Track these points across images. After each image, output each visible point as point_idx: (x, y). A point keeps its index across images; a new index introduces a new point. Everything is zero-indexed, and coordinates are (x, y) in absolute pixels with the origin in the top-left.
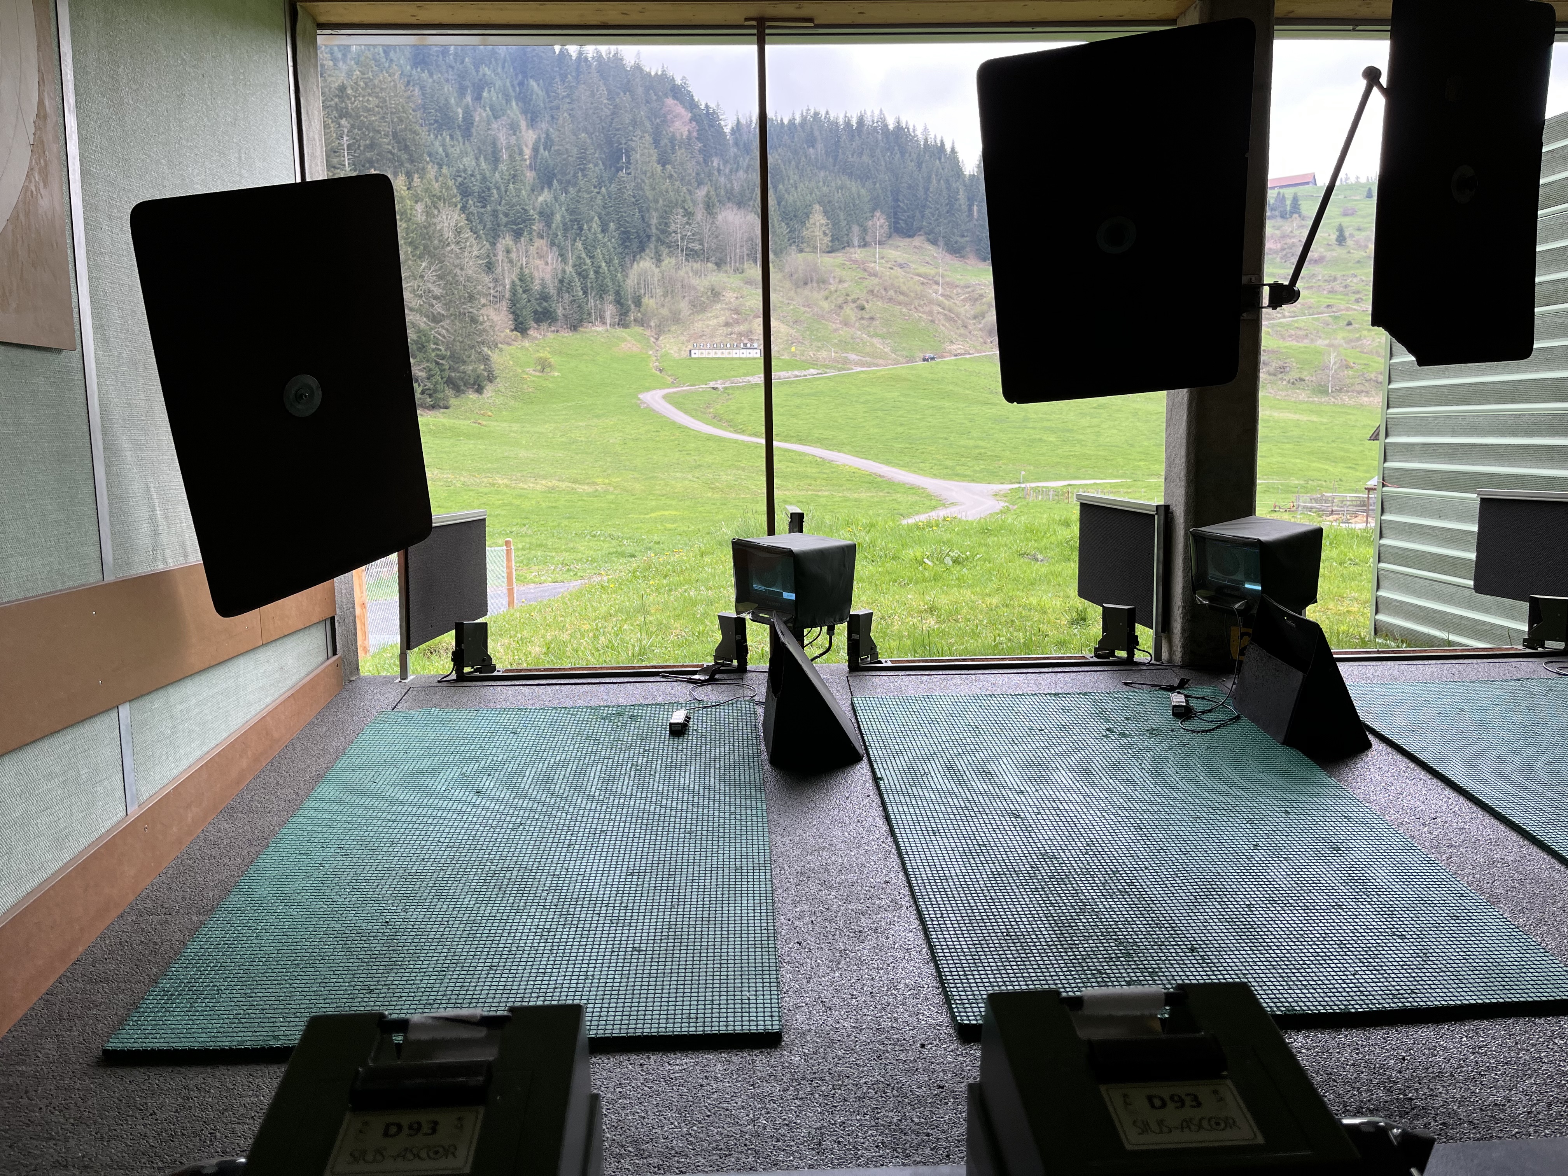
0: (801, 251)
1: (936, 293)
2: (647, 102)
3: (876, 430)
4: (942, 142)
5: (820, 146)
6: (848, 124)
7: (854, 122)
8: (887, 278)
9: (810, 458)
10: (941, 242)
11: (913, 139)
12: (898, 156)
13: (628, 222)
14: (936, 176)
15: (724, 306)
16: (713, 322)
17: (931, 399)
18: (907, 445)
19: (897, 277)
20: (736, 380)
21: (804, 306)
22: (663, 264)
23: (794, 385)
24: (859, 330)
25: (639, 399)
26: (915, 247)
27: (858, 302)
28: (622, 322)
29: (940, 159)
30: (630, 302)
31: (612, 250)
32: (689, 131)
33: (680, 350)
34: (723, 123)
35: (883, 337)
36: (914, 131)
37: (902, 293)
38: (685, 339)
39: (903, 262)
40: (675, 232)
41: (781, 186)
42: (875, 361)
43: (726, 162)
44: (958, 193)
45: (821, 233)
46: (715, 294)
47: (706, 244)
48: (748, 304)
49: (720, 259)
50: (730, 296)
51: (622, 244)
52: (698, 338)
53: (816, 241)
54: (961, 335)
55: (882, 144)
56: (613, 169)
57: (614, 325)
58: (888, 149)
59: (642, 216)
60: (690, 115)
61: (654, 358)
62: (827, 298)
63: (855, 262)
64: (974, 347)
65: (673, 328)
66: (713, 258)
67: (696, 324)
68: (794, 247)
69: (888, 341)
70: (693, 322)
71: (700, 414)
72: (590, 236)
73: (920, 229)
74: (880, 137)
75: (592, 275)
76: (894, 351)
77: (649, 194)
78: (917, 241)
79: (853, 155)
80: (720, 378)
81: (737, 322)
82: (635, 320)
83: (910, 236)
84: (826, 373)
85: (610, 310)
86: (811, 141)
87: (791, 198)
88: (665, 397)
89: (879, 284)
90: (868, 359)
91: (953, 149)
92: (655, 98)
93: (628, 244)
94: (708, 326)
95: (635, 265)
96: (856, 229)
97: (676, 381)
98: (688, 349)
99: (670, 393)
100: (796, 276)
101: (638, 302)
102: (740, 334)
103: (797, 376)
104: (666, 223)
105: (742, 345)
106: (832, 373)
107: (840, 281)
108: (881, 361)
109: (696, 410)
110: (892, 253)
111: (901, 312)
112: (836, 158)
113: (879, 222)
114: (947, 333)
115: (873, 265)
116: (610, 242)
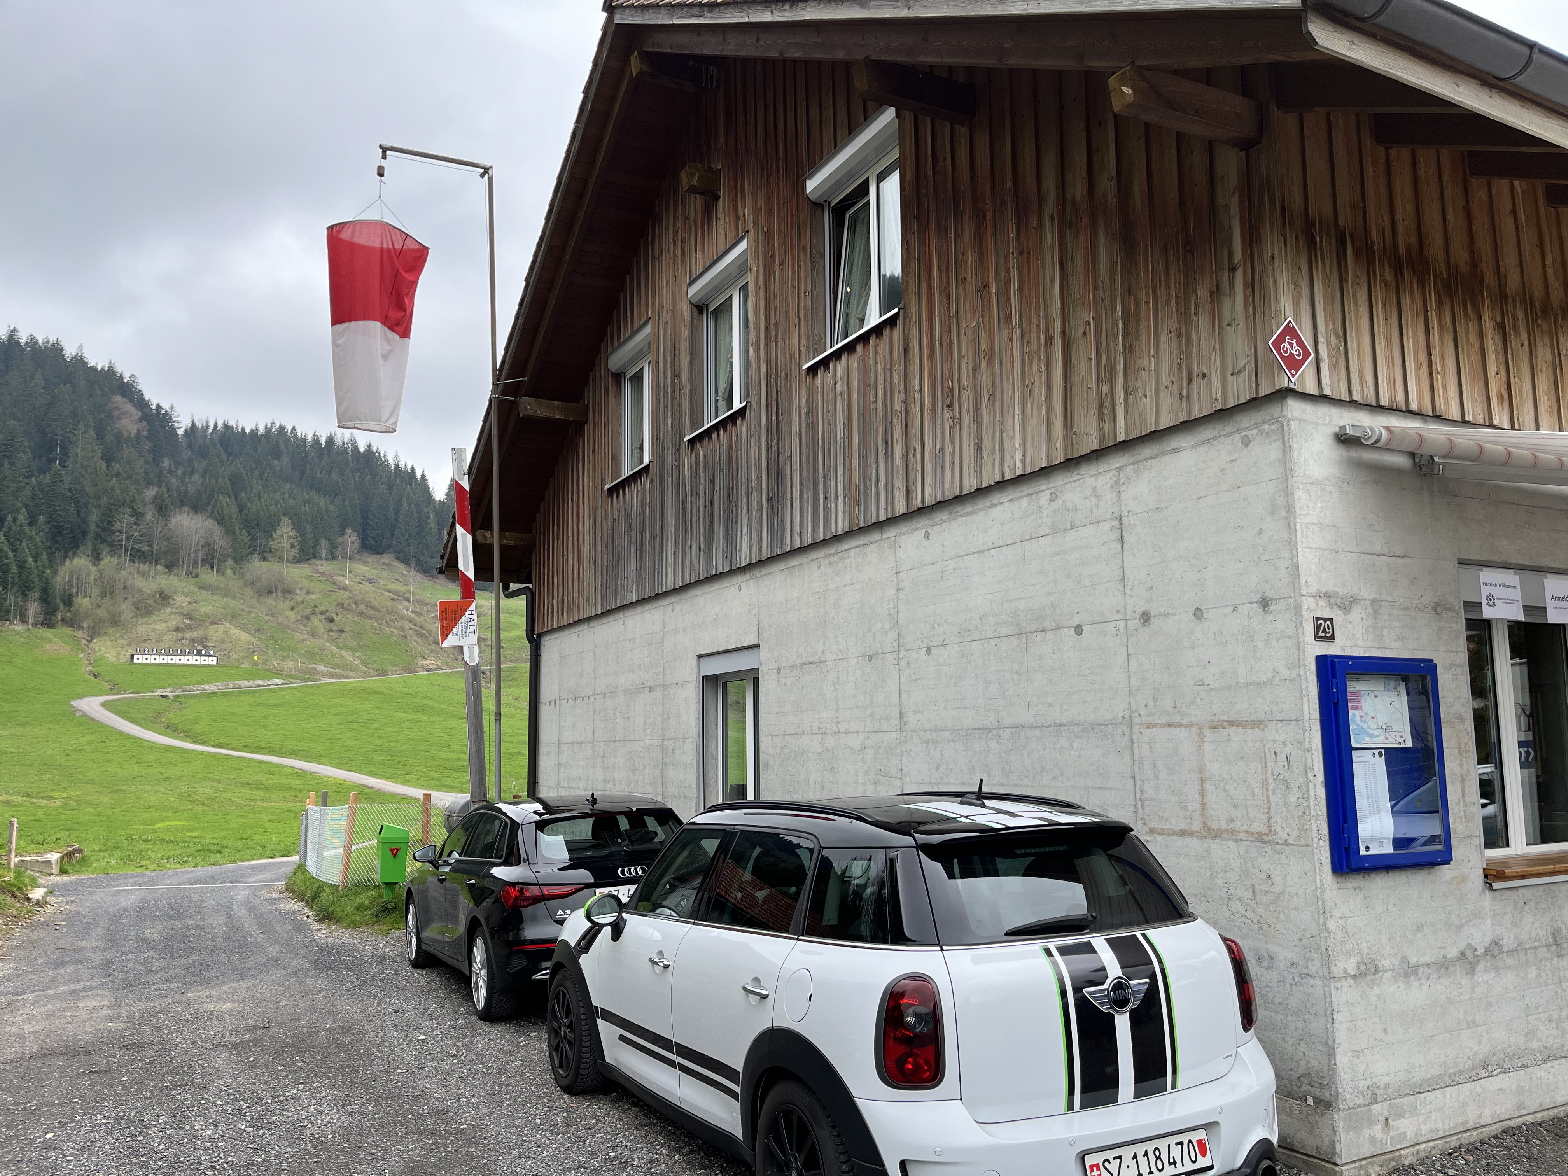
0: (264, 559)
1: (406, 609)
2: (91, 396)
3: (354, 743)
4: (412, 468)
5: (285, 460)
6: (317, 441)
7: (323, 441)
8: (358, 592)
9: (290, 770)
10: (413, 562)
11: (384, 464)
12: (369, 477)
13: (61, 516)
14: (407, 500)
15: (174, 610)
16: (161, 627)
17: (405, 712)
18: (389, 758)
19: (368, 593)
20: (188, 688)
21: (268, 615)
22: (103, 563)
23: (257, 695)
24: (328, 641)
25: (72, 706)
26: (384, 564)
27: (327, 614)
28: (47, 621)
29: (411, 485)
30: (58, 601)
31: (40, 544)
32: (138, 430)
33: (118, 654)
34: (176, 425)
35: (353, 650)
36: (385, 456)
37: (373, 608)
38: (125, 642)
39: (372, 577)
40: (120, 531)
41: (243, 495)
42: (344, 673)
43: (178, 464)
44: (429, 517)
45: (289, 546)
46: (164, 598)
47: (155, 546)
48: (203, 609)
49: (171, 562)
50: (181, 601)
51: (52, 539)
52: (142, 644)
53: (283, 551)
54: (432, 651)
55: (351, 465)
56: (44, 458)
57: (36, 624)
58: (358, 470)
59: (78, 511)
60: (140, 414)
61: (87, 662)
62: (293, 609)
63: (322, 574)
64: (446, 663)
65: (110, 631)
66: (163, 561)
67: (140, 628)
68: (256, 556)
69: (358, 654)
70: (136, 626)
71: (150, 723)
72: (14, 528)
73: (390, 547)
74: (350, 459)
75: (14, 569)
76: (364, 664)
77: (89, 488)
78: (386, 558)
79: (321, 473)
80: (169, 686)
81: (190, 628)
82: (62, 620)
83: (378, 553)
84: (292, 683)
85: (33, 608)
86: (277, 454)
87: (255, 507)
88: (104, 705)
89: (350, 598)
90: (337, 671)
91: (423, 476)
92: (99, 393)
93: (60, 539)
94: (154, 630)
95: (68, 562)
96: (324, 543)
97: (115, 687)
98: (128, 654)
99: (109, 701)
100: (259, 584)
101: (68, 601)
102: (193, 640)
103: (259, 686)
104: (109, 522)
105: (195, 652)
106: (299, 684)
107: (308, 593)
108: (352, 674)
109: (144, 719)
110: (361, 569)
111: (372, 626)
112: (303, 473)
113: (351, 538)
114: (419, 648)
115: (341, 578)
116: (38, 536)
